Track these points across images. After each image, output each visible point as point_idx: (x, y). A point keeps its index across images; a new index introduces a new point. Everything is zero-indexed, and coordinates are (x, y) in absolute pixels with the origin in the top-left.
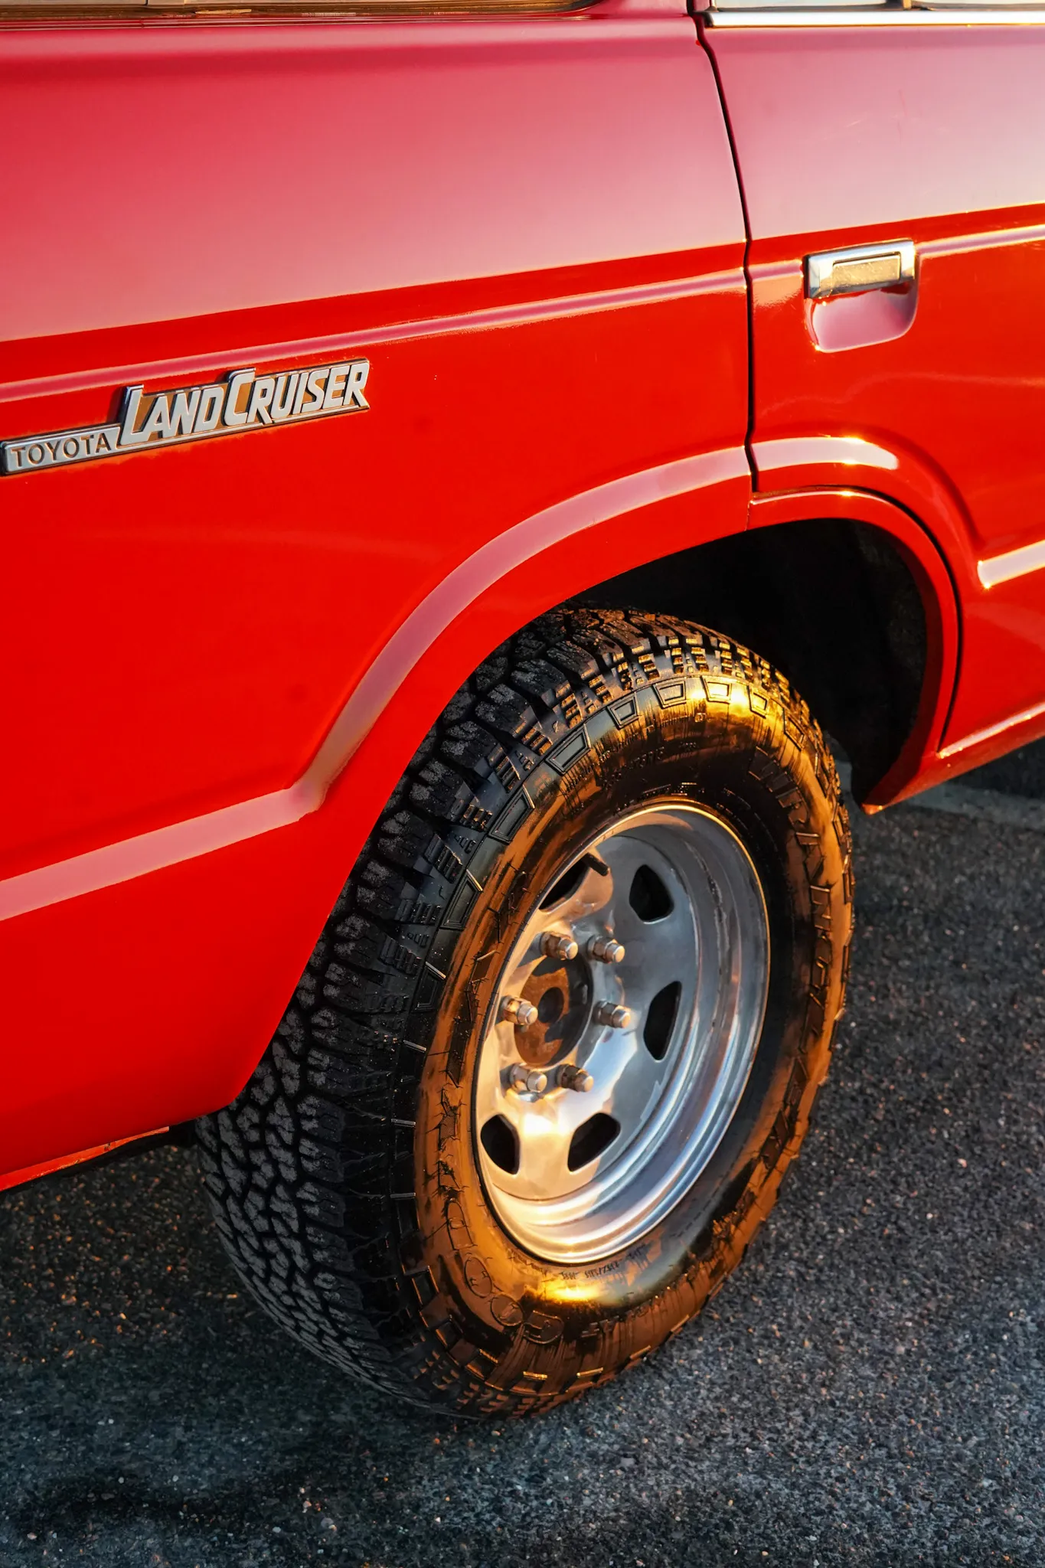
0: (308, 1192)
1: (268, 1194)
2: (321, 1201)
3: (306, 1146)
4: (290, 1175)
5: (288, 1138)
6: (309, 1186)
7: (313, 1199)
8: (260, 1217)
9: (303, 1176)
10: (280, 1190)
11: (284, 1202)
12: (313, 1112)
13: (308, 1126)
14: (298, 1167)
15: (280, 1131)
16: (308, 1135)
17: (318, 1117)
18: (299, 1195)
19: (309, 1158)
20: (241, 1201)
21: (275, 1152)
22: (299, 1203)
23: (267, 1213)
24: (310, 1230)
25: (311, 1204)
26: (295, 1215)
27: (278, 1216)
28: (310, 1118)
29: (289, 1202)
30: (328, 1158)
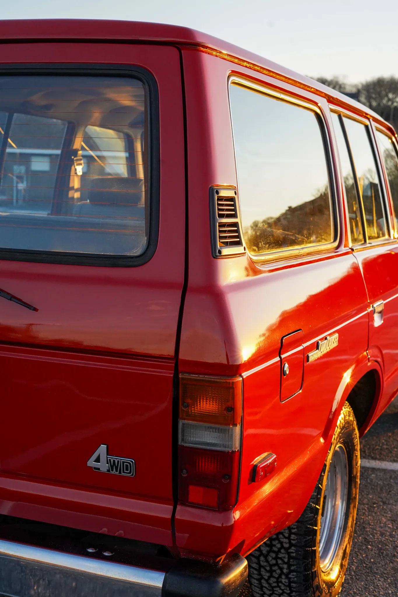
0: (293, 549)
1: (277, 553)
2: (296, 551)
3: (293, 537)
4: (287, 546)
5: (287, 535)
6: (293, 548)
7: (294, 551)
8: (273, 560)
9: (291, 545)
10: (282, 551)
11: (283, 554)
12: (295, 527)
13: (293, 531)
14: (290, 543)
15: (284, 533)
16: (294, 534)
17: (296, 528)
18: (289, 551)
19: (294, 540)
20: (266, 557)
21: (282, 540)
22: (289, 554)
23: (276, 558)
24: (291, 560)
25: (292, 553)
26: (287, 557)
27: (281, 558)
28: (294, 529)
29: (285, 553)
30: (299, 539)
